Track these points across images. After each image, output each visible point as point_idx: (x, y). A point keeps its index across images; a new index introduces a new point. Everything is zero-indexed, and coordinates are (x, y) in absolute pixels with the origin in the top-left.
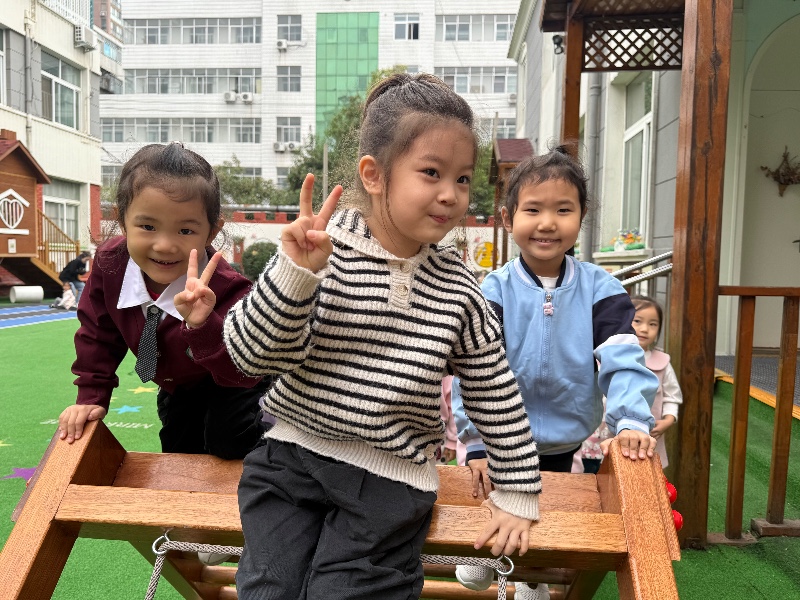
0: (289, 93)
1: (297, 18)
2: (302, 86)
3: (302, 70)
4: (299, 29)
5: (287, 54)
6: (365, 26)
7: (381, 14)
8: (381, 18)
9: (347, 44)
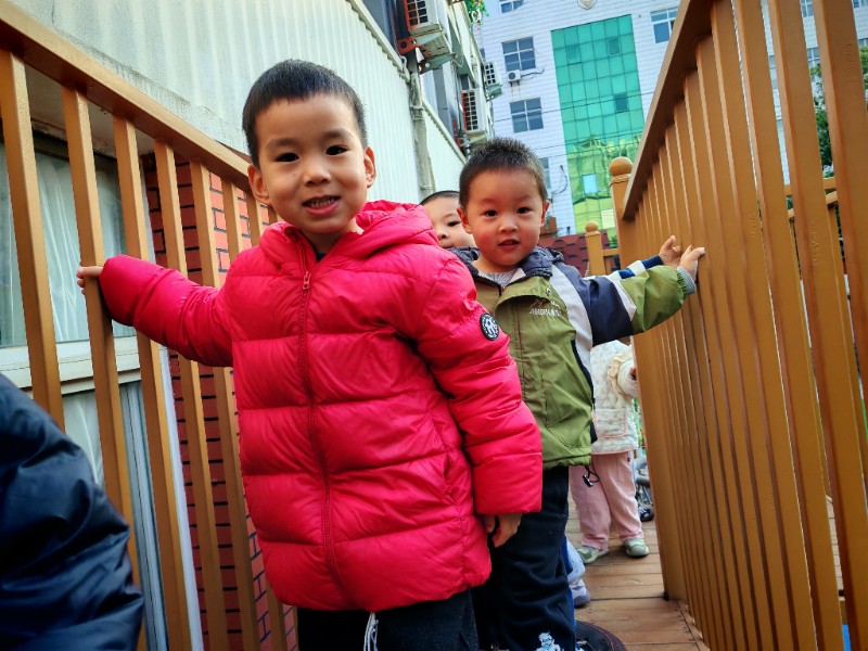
0: (529, 132)
1: (528, 42)
2: (544, 121)
3: (542, 101)
4: (532, 54)
5: (521, 87)
6: (615, 34)
7: (633, 17)
8: (634, 22)
9: (595, 60)
